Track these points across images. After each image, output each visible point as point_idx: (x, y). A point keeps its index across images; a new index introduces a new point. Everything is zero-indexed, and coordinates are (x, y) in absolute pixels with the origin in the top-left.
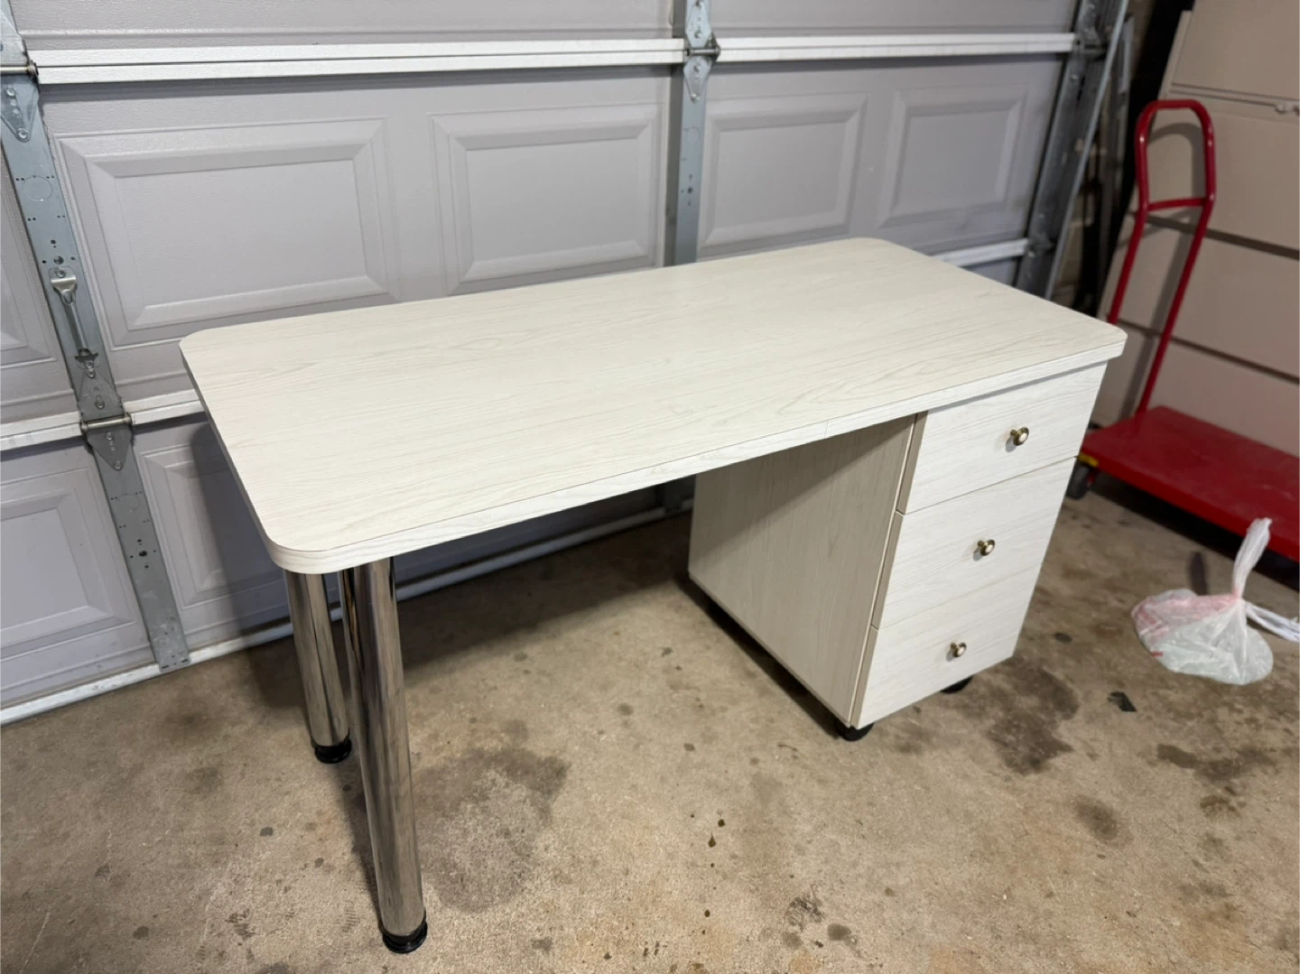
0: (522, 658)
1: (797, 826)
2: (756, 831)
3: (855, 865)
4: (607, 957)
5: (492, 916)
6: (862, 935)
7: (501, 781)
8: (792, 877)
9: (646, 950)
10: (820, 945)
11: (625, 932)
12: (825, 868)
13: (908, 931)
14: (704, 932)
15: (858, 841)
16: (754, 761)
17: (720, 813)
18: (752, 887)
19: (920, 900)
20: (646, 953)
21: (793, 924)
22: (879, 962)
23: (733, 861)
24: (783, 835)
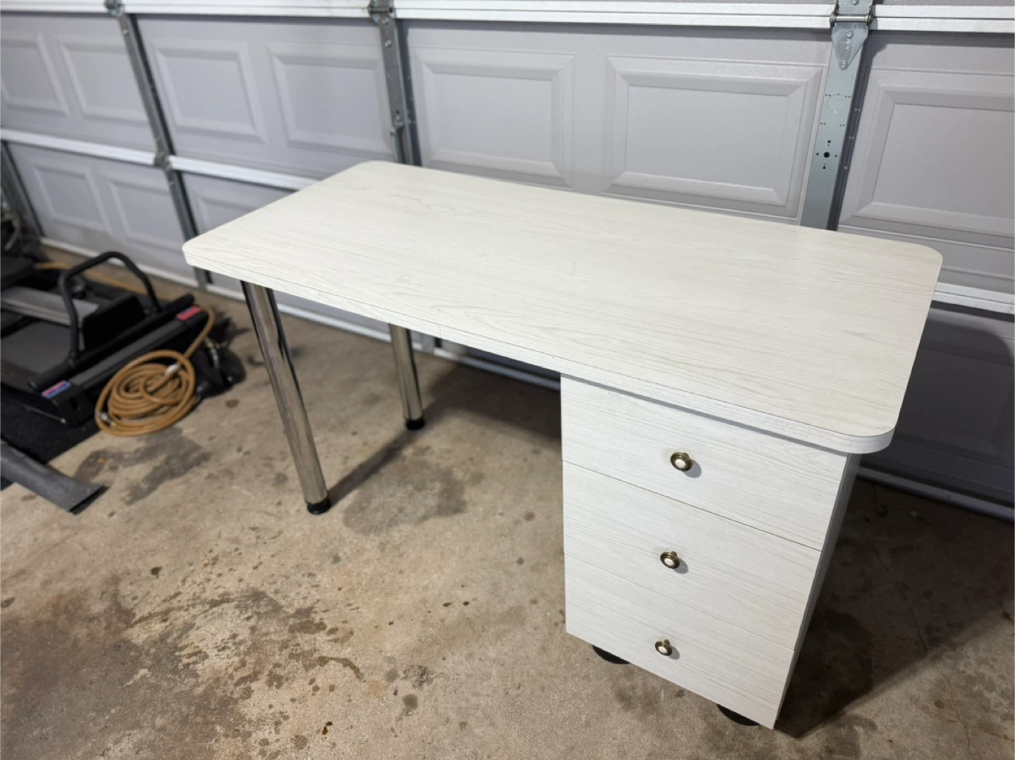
0: (536, 452)
1: (490, 648)
2: (472, 625)
3: (477, 694)
4: (340, 589)
5: (345, 532)
6: (416, 717)
7: (436, 491)
8: (444, 659)
9: (352, 604)
10: (395, 694)
11: (360, 590)
12: (463, 677)
13: (434, 747)
14: (376, 627)
15: (501, 690)
16: (534, 602)
17: (474, 599)
18: (423, 640)
19: (467, 748)
20: (349, 605)
21: (405, 672)
22: (398, 734)
23: (439, 622)
24: (477, 641)
